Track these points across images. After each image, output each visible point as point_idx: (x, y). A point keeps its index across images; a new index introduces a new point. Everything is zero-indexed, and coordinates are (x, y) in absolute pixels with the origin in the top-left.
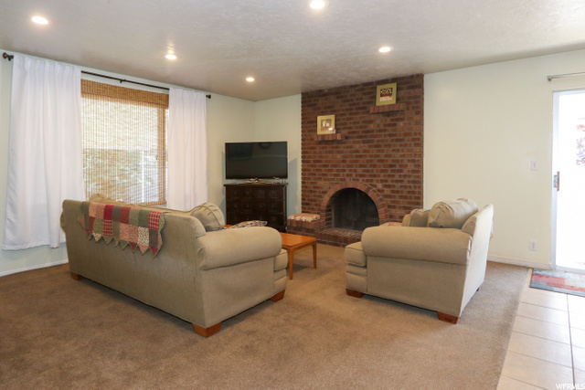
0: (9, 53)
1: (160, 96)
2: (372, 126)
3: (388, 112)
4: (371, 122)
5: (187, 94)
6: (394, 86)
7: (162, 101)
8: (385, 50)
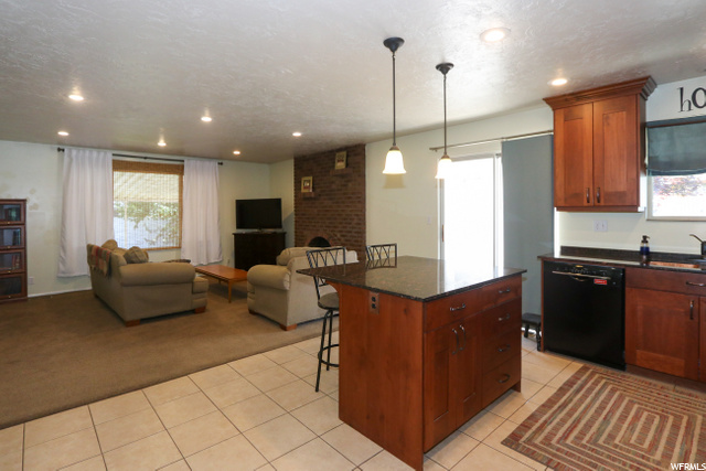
0: (61, 147)
1: (177, 166)
2: (334, 187)
3: (342, 175)
4: (333, 182)
5: (199, 163)
6: (344, 153)
7: (178, 170)
8: (297, 134)
